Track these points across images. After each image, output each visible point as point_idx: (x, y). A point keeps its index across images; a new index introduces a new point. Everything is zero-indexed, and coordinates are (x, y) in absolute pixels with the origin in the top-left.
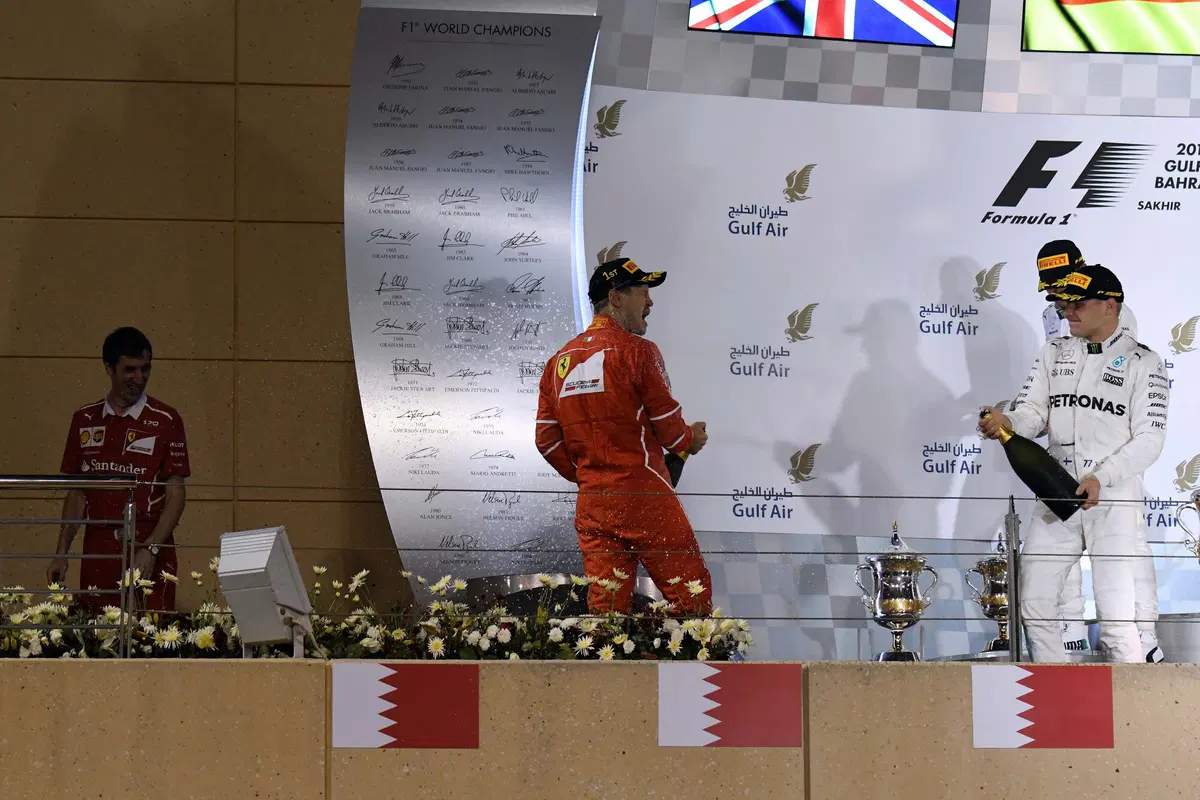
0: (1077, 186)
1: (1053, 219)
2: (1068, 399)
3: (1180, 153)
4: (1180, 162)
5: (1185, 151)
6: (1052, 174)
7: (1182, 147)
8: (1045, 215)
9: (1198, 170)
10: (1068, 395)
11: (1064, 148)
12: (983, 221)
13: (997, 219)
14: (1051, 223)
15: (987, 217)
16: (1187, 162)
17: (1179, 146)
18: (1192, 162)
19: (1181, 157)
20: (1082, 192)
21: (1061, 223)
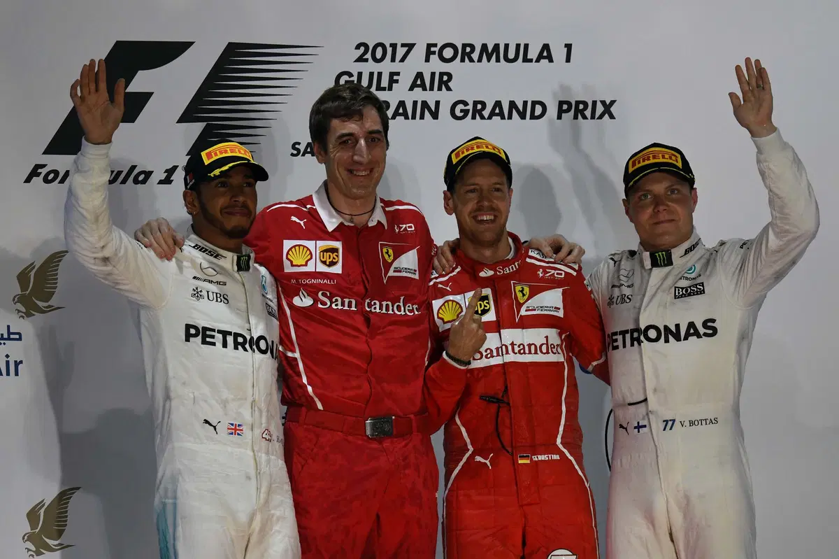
0: (186, 117)
1: (148, 174)
2: (628, 336)
3: (361, 59)
4: (360, 74)
5: (368, 56)
6: (145, 97)
7: (362, 49)
8: (133, 167)
9: (390, 88)
10: (627, 332)
11: (164, 53)
12: (28, 180)
13: (51, 176)
14: (144, 182)
15: (34, 173)
16: (371, 74)
17: (358, 47)
18: (380, 74)
19: (361, 67)
20: (197, 128)
21: (161, 182)
